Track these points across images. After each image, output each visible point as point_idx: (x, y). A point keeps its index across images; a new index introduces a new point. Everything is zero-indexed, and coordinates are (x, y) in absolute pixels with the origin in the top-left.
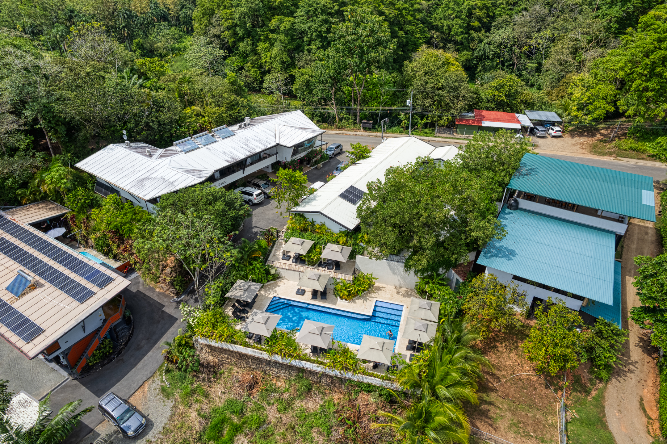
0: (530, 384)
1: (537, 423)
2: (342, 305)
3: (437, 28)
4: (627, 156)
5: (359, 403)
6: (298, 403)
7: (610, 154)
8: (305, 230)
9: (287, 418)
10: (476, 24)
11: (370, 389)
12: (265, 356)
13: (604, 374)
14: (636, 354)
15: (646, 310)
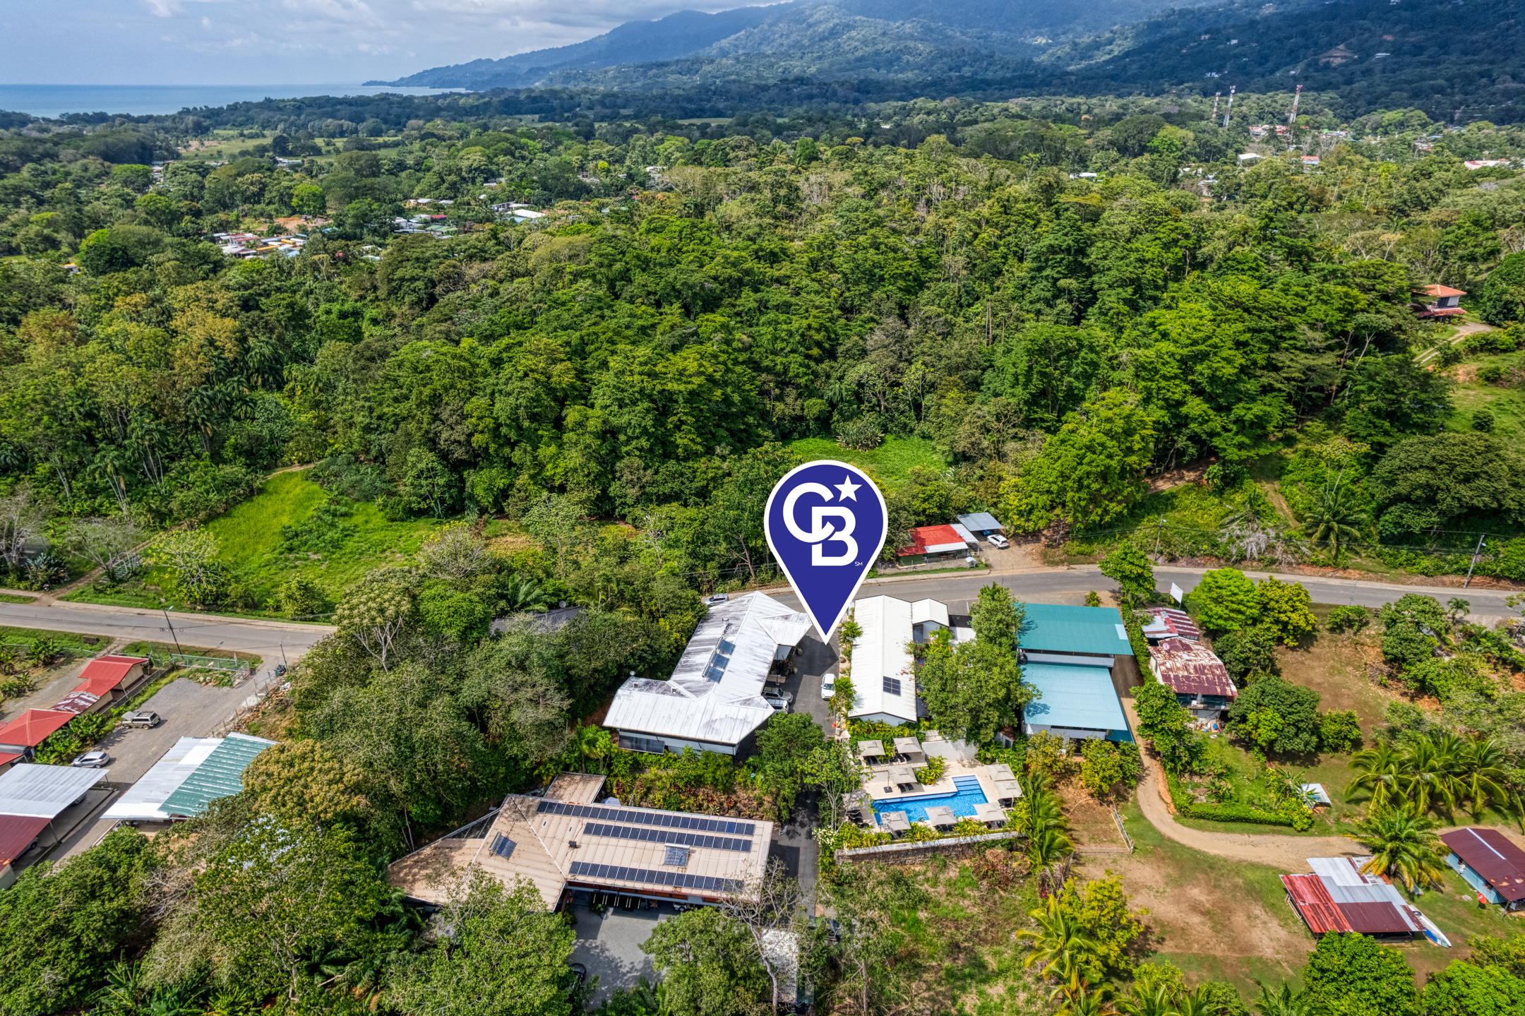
0: (1090, 807)
1: (1105, 832)
2: (928, 790)
3: (768, 370)
4: (1078, 563)
5: (990, 858)
6: (941, 877)
7: (1062, 562)
8: (868, 731)
9: (941, 889)
10: (815, 352)
11: (994, 844)
12: (909, 846)
13: (1133, 783)
14: (1147, 761)
15: (1146, 726)
